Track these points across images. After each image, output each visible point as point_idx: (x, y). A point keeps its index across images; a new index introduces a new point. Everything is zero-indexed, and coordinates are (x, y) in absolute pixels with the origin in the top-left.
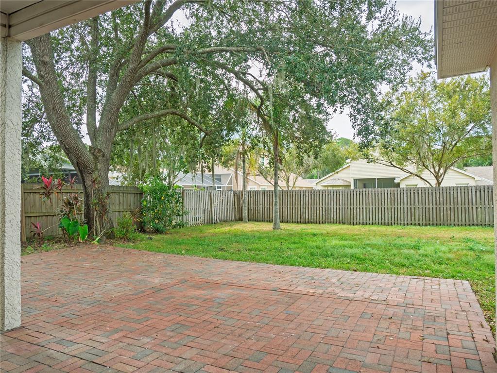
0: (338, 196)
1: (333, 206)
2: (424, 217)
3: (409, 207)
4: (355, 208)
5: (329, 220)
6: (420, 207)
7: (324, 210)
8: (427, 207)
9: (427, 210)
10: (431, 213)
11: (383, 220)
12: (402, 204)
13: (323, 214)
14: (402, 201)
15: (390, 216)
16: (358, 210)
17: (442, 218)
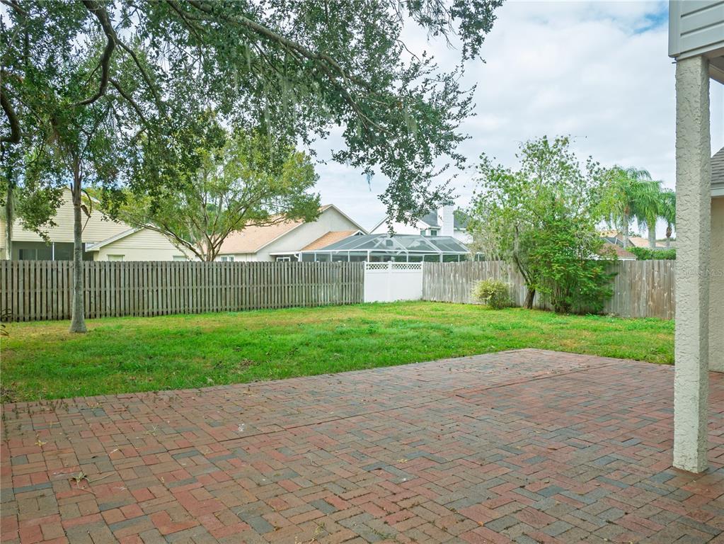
0: (118, 272)
1: (109, 288)
2: (236, 300)
3: (219, 287)
4: (146, 291)
5: (103, 312)
6: (232, 288)
7: (93, 295)
8: (240, 287)
9: (240, 290)
10: (244, 295)
11: (186, 307)
12: (211, 284)
13: (90, 303)
14: (211, 279)
15: (195, 300)
16: (150, 293)
17: (255, 300)
